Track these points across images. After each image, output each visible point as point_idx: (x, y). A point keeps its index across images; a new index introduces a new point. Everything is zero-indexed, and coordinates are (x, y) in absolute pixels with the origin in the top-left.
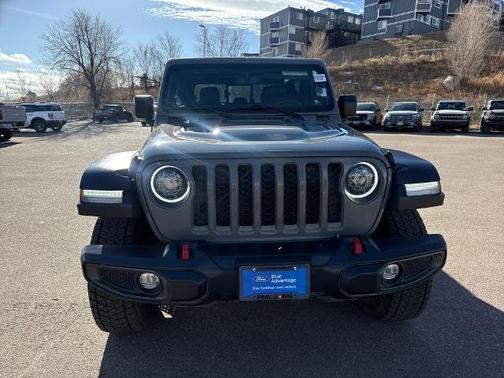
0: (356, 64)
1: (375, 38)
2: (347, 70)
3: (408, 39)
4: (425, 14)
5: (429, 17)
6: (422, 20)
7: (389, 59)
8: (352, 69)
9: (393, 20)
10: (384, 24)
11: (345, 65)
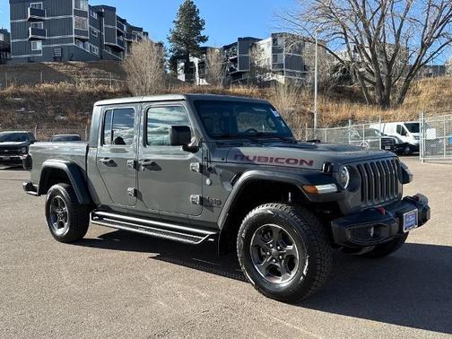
0: (25, 89)
1: (29, 60)
2: (15, 95)
3: (71, 65)
4: (84, 41)
5: (88, 44)
6: (81, 46)
7: (65, 86)
8: (22, 95)
9: (50, 42)
10: (39, 46)
11: (10, 89)
